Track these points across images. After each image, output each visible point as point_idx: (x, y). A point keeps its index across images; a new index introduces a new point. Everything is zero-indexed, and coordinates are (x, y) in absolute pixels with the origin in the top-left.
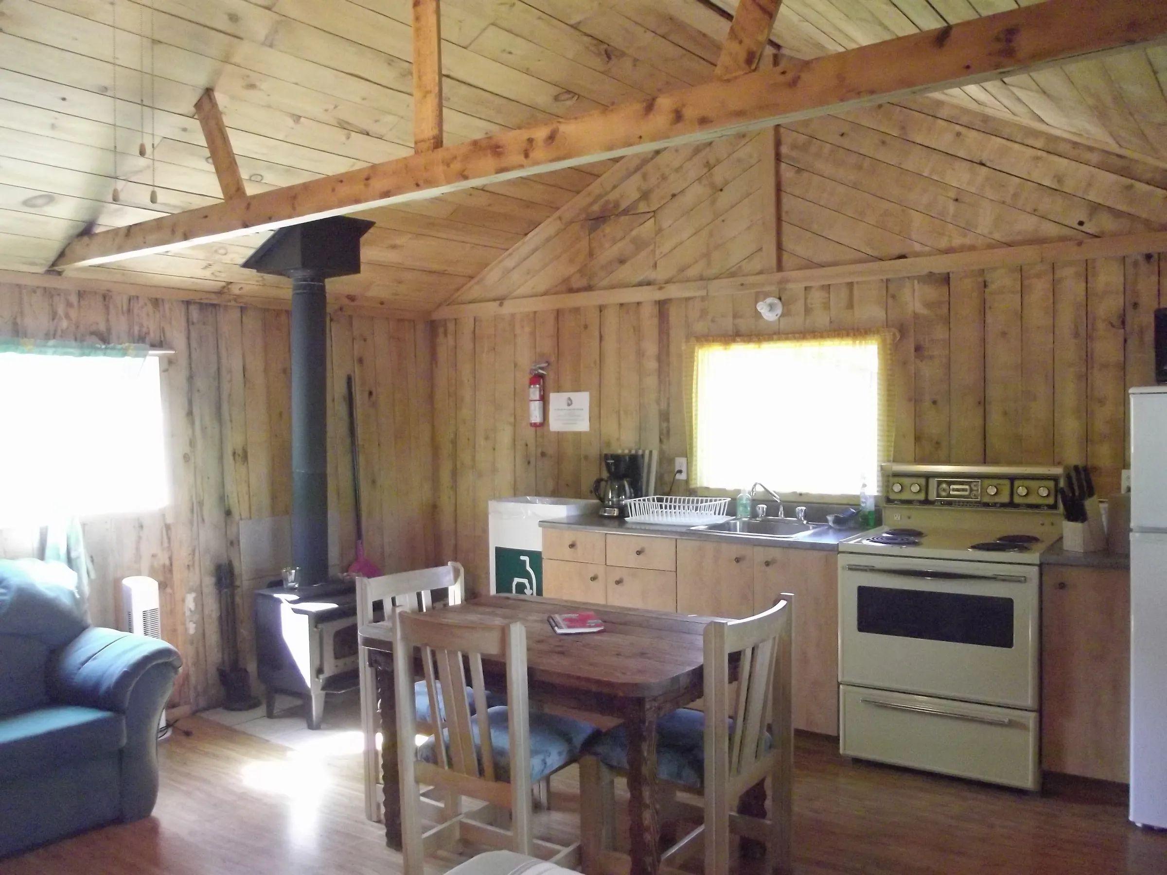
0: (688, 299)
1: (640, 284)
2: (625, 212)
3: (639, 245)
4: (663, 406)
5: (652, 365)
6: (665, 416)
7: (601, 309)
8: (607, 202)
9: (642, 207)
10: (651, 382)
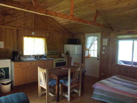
0: (22, 30)
1: (13, 26)
2: (11, 15)
3: (13, 21)
4: (18, 44)
5: (16, 38)
6: (18, 46)
7: (6, 29)
8: (7, 12)
9: (14, 15)
10: (16, 41)
